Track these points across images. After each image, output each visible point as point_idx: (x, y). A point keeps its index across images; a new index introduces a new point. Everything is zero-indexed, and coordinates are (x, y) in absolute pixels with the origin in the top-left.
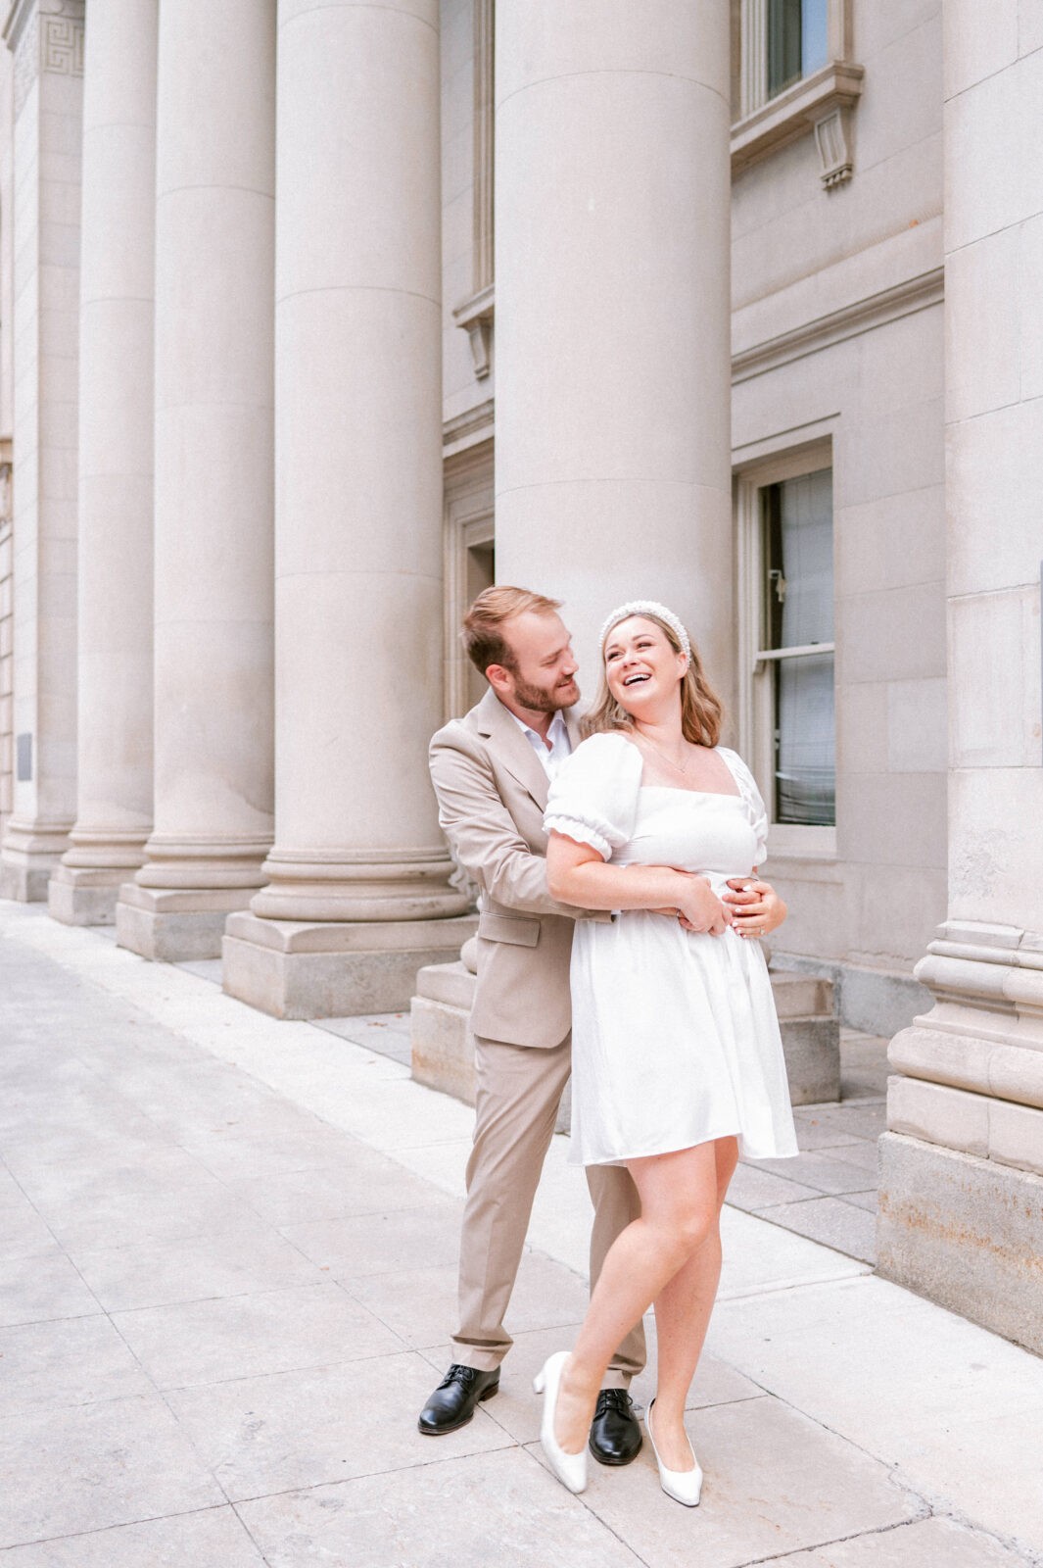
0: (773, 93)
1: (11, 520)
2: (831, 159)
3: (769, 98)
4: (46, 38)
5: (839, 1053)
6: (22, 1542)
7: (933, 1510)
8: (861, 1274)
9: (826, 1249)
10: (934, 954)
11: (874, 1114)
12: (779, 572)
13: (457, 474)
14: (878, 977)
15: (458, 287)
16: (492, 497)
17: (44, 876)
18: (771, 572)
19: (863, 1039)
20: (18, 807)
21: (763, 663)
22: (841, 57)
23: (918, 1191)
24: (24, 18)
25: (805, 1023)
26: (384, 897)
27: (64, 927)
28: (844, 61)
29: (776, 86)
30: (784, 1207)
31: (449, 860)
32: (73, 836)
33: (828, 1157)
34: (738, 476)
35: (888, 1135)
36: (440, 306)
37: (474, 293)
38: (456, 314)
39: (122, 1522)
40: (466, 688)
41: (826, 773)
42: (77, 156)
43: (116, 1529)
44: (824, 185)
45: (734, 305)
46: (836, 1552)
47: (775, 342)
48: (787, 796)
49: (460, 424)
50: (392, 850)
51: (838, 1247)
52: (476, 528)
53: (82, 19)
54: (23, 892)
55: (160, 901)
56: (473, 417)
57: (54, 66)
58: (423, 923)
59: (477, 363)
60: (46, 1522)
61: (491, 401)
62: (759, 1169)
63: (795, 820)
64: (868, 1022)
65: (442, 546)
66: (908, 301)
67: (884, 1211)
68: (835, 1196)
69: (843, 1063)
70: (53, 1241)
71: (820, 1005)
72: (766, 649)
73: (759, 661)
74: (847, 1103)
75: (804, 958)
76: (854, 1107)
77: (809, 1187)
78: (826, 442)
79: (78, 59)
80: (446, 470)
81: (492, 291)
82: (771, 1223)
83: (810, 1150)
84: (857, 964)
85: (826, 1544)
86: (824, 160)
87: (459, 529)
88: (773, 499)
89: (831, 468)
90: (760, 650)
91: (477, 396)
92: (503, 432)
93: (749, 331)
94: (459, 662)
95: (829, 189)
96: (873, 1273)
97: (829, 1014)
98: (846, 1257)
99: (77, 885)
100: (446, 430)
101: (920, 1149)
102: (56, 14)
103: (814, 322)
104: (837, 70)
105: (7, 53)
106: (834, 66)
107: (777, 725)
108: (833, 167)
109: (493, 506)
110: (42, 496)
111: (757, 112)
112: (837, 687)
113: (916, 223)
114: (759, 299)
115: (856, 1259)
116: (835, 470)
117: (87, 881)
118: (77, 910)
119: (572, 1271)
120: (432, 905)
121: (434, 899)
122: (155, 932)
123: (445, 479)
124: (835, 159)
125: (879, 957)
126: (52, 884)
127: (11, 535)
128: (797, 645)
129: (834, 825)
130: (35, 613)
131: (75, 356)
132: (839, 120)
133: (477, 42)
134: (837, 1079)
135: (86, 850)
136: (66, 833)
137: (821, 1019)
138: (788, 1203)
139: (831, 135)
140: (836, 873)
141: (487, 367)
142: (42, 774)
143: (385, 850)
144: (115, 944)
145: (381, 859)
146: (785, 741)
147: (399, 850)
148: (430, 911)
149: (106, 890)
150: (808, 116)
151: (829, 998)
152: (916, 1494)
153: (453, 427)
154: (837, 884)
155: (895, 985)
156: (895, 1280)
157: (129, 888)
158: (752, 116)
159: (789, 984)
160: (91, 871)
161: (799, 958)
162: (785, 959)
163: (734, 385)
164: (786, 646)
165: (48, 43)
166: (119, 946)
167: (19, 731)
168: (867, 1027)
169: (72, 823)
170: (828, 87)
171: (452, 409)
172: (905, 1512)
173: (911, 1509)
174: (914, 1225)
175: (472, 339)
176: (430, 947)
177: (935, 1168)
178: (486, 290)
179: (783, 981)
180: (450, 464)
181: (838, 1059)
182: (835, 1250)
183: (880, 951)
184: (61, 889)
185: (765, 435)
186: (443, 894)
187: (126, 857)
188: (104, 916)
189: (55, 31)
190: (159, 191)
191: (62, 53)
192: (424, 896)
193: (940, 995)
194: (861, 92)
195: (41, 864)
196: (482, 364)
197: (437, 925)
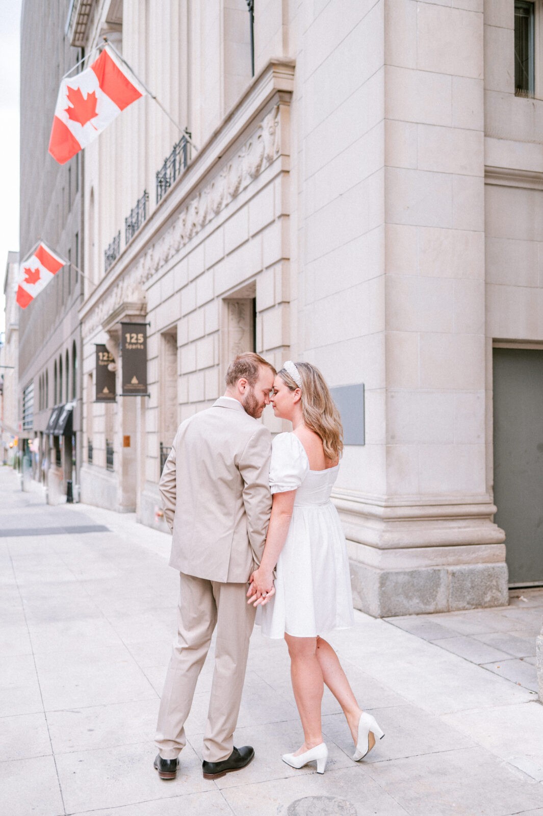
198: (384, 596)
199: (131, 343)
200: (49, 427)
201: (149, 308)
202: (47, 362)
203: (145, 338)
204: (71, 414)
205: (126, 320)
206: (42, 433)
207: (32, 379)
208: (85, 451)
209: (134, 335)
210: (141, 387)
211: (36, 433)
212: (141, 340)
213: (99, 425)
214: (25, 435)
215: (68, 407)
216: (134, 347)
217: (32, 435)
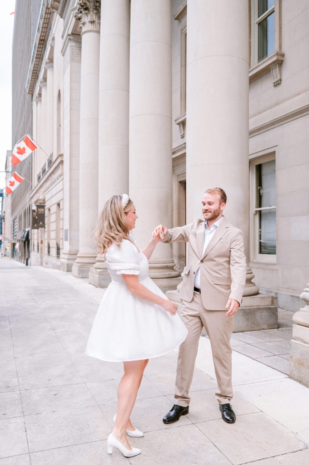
0: (259, 61)
1: (63, 175)
2: (275, 78)
3: (259, 62)
4: (72, 53)
5: (277, 316)
6: (62, 446)
7: (308, 447)
8: (285, 378)
9: (275, 370)
10: (306, 291)
11: (287, 332)
12: (261, 187)
13: (175, 162)
14: (288, 295)
15: (176, 114)
16: (185, 168)
17: (71, 265)
18: (259, 187)
19: (283, 311)
20: (65, 247)
21: (256, 211)
22: (278, 51)
23: (301, 356)
24: (66, 48)
25: (269, 308)
26: (157, 272)
27: (76, 278)
28: (279, 52)
29: (261, 59)
30: (264, 358)
31: (174, 263)
32: (78, 255)
33: (275, 344)
34: (251, 162)
35: (293, 340)
36: (172, 119)
37: (181, 115)
38: (176, 121)
39: (88, 442)
40: (178, 218)
41: (273, 241)
42: (79, 83)
43: (86, 444)
44: (273, 85)
45: (250, 116)
46: (280, 458)
47: (260, 127)
48: (263, 247)
49: (177, 149)
50: (159, 260)
51: (279, 370)
52: (181, 176)
53: (81, 48)
54: (66, 269)
55: (100, 272)
56: (180, 147)
57: (74, 60)
58: (167, 279)
59: (181, 133)
60: (68, 441)
61: (185, 143)
62: (257, 347)
63: (265, 253)
64: (285, 307)
65: (172, 180)
66: (297, 115)
67: (292, 361)
68: (277, 355)
69: (278, 318)
70: (71, 363)
71: (273, 303)
72: (257, 208)
73: (255, 211)
74: (280, 329)
75: (268, 290)
76: (282, 330)
77: (270, 352)
78: (274, 153)
79: (80, 58)
80: (173, 161)
81: (185, 114)
82: (260, 362)
83: (270, 342)
84: (282, 291)
85: (278, 456)
86: (274, 78)
87: (176, 176)
88: (259, 168)
89: (275, 160)
90: (256, 208)
91: (181, 142)
92: (188, 151)
93: (253, 124)
94: (176, 211)
95: (275, 86)
96: (289, 377)
97: (275, 305)
98: (281, 373)
99: (79, 268)
100: (173, 151)
101: (302, 345)
102: (74, 46)
103: (270, 121)
104: (277, 54)
105: (62, 57)
106: (277, 53)
107: (260, 228)
108: (276, 80)
109: (186, 170)
110: (70, 169)
111: (255, 66)
112: (276, 218)
113: (299, 94)
114: (256, 115)
115: (284, 373)
116: (276, 161)
117: (82, 267)
118: (79, 274)
119: (207, 375)
120: (169, 274)
121: (170, 273)
122: (99, 280)
123: (173, 164)
124: (277, 78)
125: (288, 289)
126: (73, 267)
127: (63, 179)
128: (266, 207)
129: (276, 254)
130: (69, 198)
131: (79, 133)
132: (278, 67)
133: (181, 50)
134: (277, 323)
135: (81, 259)
136: (76, 254)
137: (273, 307)
138: (265, 357)
139: (275, 72)
140: (276, 267)
141: (184, 134)
142: (70, 239)
143: (157, 260)
144: (88, 283)
145: (156, 262)
146: (262, 232)
147: (161, 260)
148: (168, 276)
149: (86, 269)
150: (269, 67)
151: (275, 301)
152: (303, 442)
153: (175, 150)
154: (277, 270)
155: (292, 297)
156: (295, 380)
157: (92, 269)
158: (254, 67)
159: (265, 297)
160: (83, 264)
161: (266, 289)
162: (262, 289)
163: (250, 138)
164: (263, 207)
165: (72, 54)
166: (89, 283)
167: (65, 228)
168: (285, 308)
169: (78, 252)
170: (275, 58)
171: (175, 145)
172: (300, 447)
173: (301, 446)
174: (300, 365)
175: (180, 127)
176: (169, 285)
177: (306, 350)
178: (183, 114)
179: (263, 296)
180: (174, 160)
181: (277, 317)
182: (278, 370)
183: (288, 288)
184: (75, 268)
185: (257, 151)
186: (172, 271)
187: (92, 260)
188: (86, 276)
189: (74, 51)
190: (100, 91)
191: (76, 56)
192: (167, 272)
193: (307, 303)
194: (284, 60)
195: (70, 262)
196: (182, 134)
197: (170, 279)
198: (67, 268)
199: (40, 212)
200: (21, 238)
201: (46, 200)
202: (21, 210)
203: (44, 210)
204: (28, 232)
205: (39, 204)
206: (20, 240)
207: (16, 216)
208: (32, 246)
209: (41, 209)
210: (43, 225)
211: (18, 240)
212: (43, 211)
213: (35, 237)
214: (14, 242)
215: (27, 230)
216: (41, 213)
217: (16, 241)
